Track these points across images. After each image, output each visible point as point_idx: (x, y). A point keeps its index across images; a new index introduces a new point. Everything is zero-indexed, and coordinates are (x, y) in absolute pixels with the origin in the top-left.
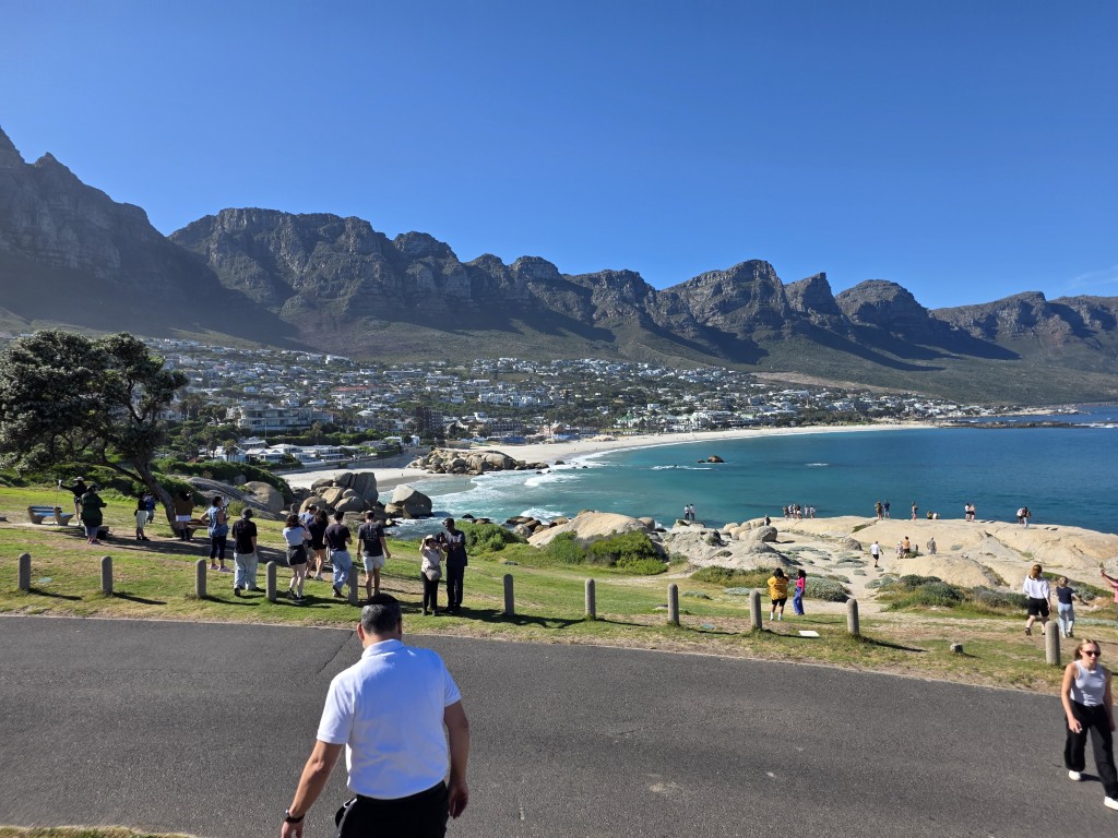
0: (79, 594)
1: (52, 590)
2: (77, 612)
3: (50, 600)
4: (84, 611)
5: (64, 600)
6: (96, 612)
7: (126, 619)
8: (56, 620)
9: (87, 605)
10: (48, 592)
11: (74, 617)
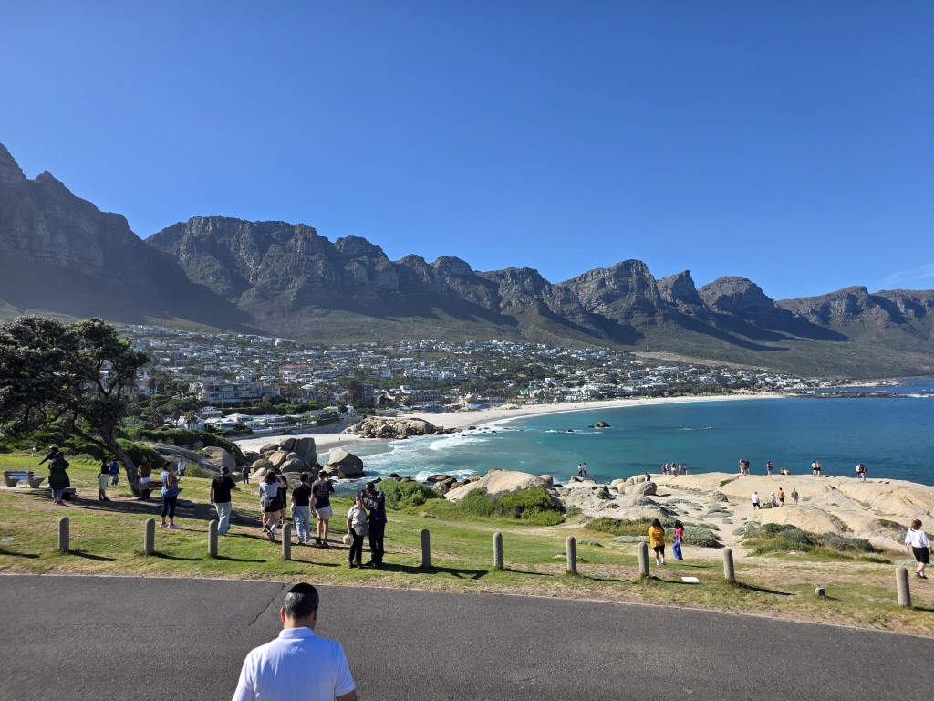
0: (37, 552)
1: (13, 549)
2: (34, 569)
3: (9, 559)
4: (41, 568)
5: (23, 558)
6: (52, 568)
7: (79, 575)
8: (12, 578)
9: (44, 562)
10: (9, 550)
11: (30, 574)
